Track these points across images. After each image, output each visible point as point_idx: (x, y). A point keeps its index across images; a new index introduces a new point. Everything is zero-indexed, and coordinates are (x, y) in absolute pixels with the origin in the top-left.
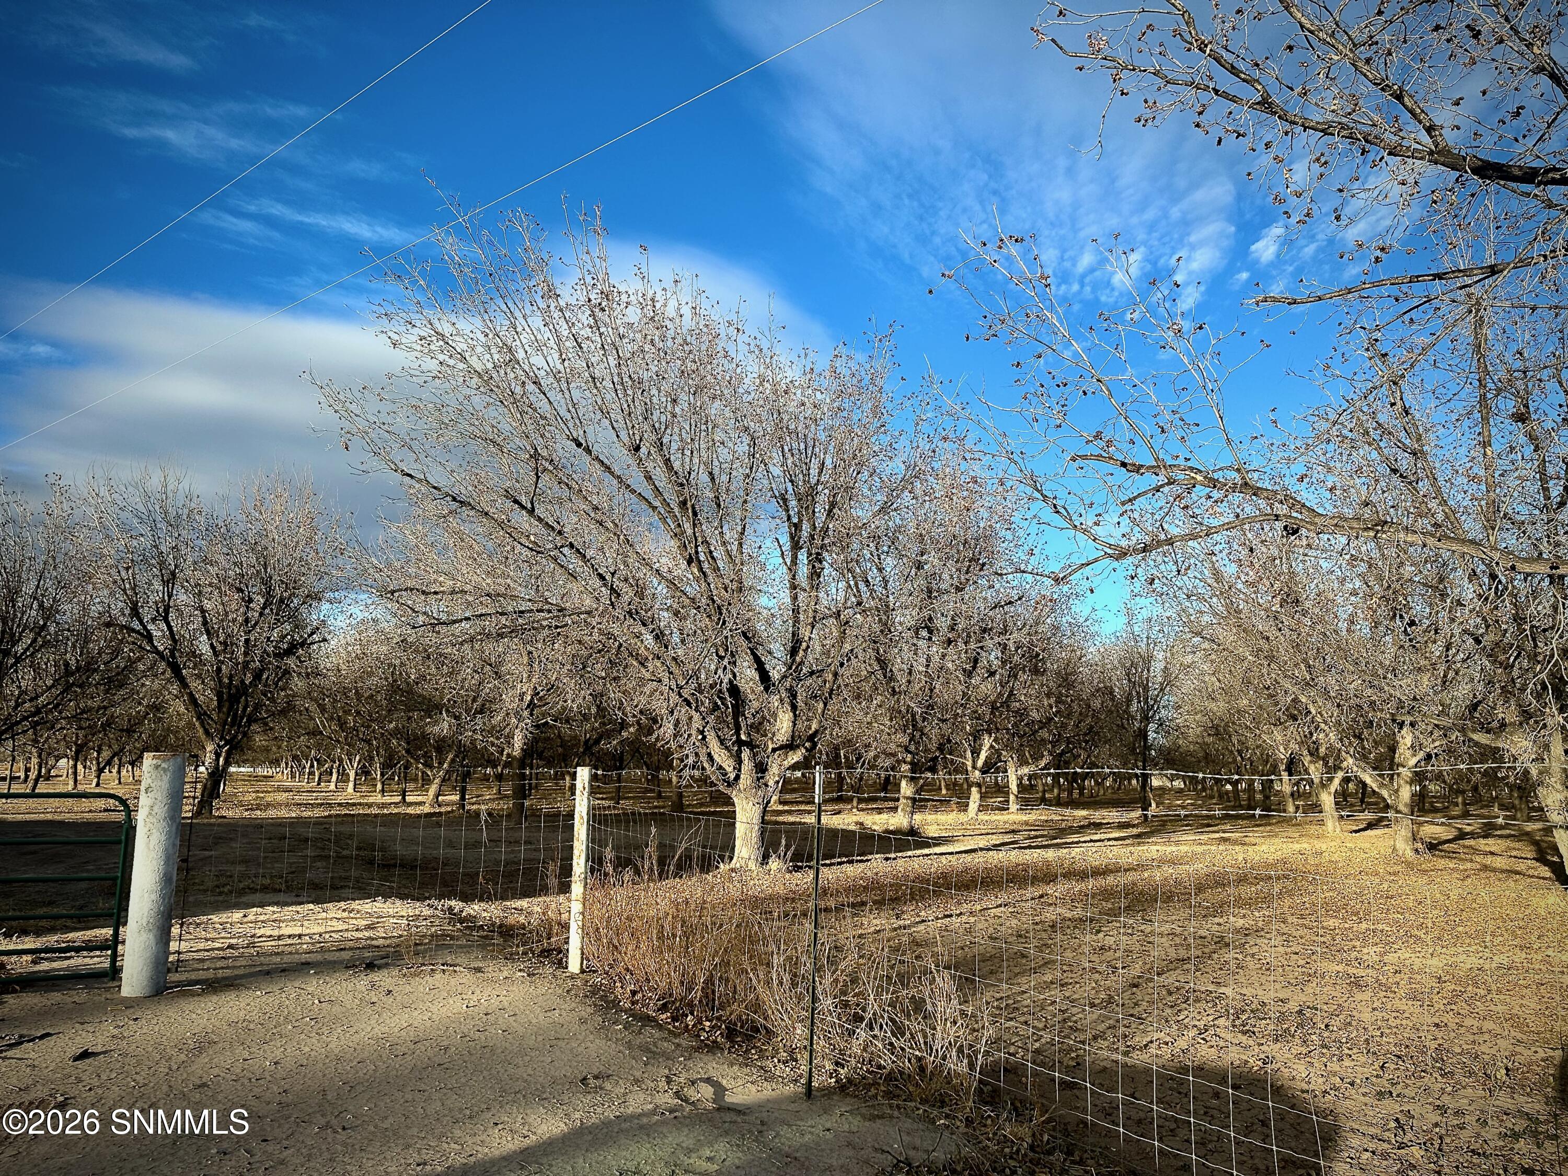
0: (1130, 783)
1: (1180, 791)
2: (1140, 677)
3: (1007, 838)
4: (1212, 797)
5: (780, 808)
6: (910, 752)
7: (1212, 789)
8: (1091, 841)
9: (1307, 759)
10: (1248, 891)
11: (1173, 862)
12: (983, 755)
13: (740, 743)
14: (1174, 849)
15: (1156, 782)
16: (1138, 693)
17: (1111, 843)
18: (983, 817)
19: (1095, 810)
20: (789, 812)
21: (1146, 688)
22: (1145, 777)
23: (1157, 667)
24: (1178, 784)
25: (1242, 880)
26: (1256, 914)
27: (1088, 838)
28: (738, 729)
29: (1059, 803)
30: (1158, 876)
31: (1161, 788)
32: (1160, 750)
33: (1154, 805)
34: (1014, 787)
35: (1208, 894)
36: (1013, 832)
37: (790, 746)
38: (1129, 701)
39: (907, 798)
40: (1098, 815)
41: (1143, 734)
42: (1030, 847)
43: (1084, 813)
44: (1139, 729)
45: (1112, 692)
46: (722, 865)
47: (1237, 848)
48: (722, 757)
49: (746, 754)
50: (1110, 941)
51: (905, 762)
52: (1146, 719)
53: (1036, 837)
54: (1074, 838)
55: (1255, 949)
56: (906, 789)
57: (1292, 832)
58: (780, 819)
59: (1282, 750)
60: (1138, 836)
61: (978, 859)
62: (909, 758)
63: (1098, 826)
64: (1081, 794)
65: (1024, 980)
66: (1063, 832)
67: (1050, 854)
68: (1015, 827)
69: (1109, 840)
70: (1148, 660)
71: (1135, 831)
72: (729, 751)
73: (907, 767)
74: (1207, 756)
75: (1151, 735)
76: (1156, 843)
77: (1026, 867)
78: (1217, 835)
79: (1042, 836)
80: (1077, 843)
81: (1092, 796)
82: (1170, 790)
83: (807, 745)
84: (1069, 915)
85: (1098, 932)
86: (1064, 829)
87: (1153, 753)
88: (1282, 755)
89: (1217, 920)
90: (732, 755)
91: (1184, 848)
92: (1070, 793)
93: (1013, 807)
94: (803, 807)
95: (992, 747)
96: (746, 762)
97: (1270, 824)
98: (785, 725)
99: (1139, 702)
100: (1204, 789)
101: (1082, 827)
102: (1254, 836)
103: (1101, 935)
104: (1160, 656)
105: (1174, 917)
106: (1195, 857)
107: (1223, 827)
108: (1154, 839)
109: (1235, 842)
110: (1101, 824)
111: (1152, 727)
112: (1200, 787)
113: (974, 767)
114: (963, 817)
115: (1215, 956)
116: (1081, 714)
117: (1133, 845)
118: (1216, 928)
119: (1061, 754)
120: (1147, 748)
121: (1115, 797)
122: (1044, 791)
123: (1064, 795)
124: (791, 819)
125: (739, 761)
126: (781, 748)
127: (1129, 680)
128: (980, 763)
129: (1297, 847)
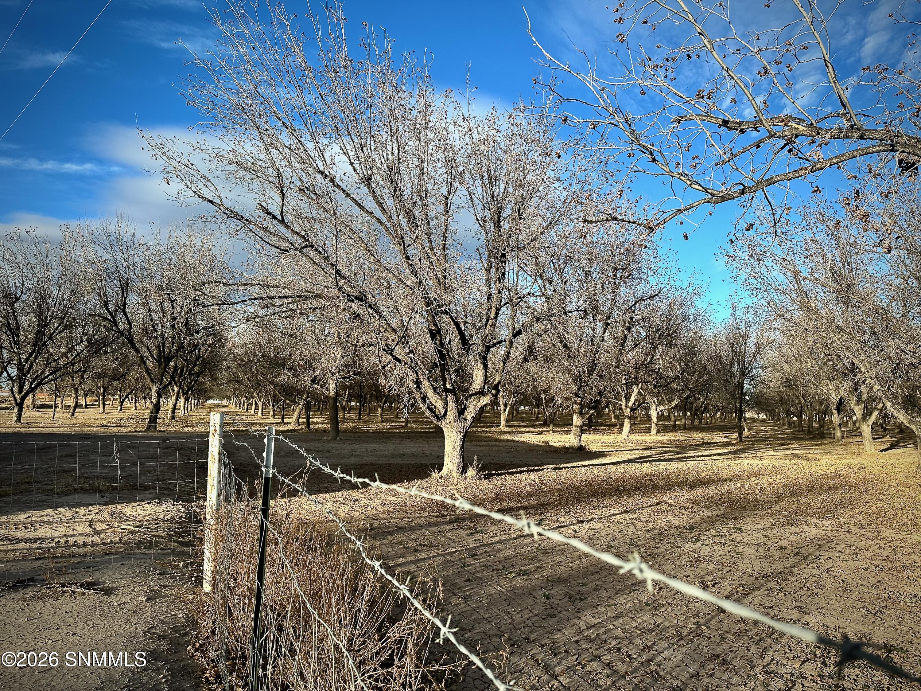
0: (732, 415)
1: (764, 420)
2: (740, 348)
3: (646, 453)
4: (784, 425)
5: (506, 429)
6: (580, 397)
7: (784, 420)
8: (703, 456)
9: (853, 403)
10: (816, 501)
11: (759, 474)
12: (633, 399)
13: (446, 390)
14: (759, 462)
15: (748, 415)
16: (738, 359)
17: (715, 457)
18: (632, 437)
19: (709, 432)
20: (509, 432)
21: (744, 357)
22: (742, 412)
23: (751, 342)
24: (762, 416)
25: (810, 490)
26: (825, 523)
27: (700, 454)
28: (444, 380)
29: (685, 428)
30: (747, 485)
31: (751, 419)
32: (752, 396)
33: (746, 430)
34: (654, 418)
35: (785, 503)
36: (650, 448)
37: (481, 393)
38: (732, 364)
39: (577, 427)
40: (710, 437)
41: (741, 386)
42: (660, 460)
43: (700, 435)
44: (739, 382)
45: (720, 358)
46: (433, 474)
47: (804, 462)
48: (435, 399)
49: (450, 397)
50: (705, 551)
51: (576, 403)
52: (743, 375)
53: (665, 453)
54: (691, 454)
55: (829, 564)
56: (577, 421)
57: (840, 450)
58: (502, 437)
59: (834, 396)
60: (735, 452)
61: (619, 470)
62: (579, 400)
63: (709, 444)
64: (700, 422)
65: (621, 599)
66: (684, 449)
67: (672, 466)
68: (653, 445)
69: (715, 455)
70: (745, 338)
71: (733, 448)
72: (440, 396)
73: (578, 406)
74: (782, 399)
75: (746, 386)
76: (747, 458)
77: (652, 477)
78: (789, 452)
79: (670, 452)
80: (693, 457)
81: (707, 424)
82: (757, 419)
83: (494, 392)
84: (676, 522)
85: (697, 540)
86: (686, 447)
87: (747, 397)
88: (834, 399)
89: (794, 529)
90: (442, 399)
91: (766, 462)
92: (693, 422)
93: (654, 431)
94: (521, 429)
95: (639, 393)
96: (451, 403)
97: (824, 444)
98: (479, 378)
99: (739, 365)
100: (779, 419)
101: (698, 445)
102: (815, 452)
103: (699, 544)
104: (754, 335)
105: (759, 526)
106: (773, 470)
107: (793, 446)
108: (746, 455)
109: (801, 457)
110: (711, 443)
111: (746, 381)
112: (776, 418)
113: (627, 406)
114: (620, 438)
115: (796, 571)
116: (700, 372)
117: (731, 459)
118: (793, 538)
119: (687, 398)
120: (743, 394)
121: (722, 424)
122: (675, 421)
123: (689, 423)
124: (508, 437)
125: (447, 403)
126: (475, 394)
127: (732, 351)
128: (630, 404)
129: (845, 461)
